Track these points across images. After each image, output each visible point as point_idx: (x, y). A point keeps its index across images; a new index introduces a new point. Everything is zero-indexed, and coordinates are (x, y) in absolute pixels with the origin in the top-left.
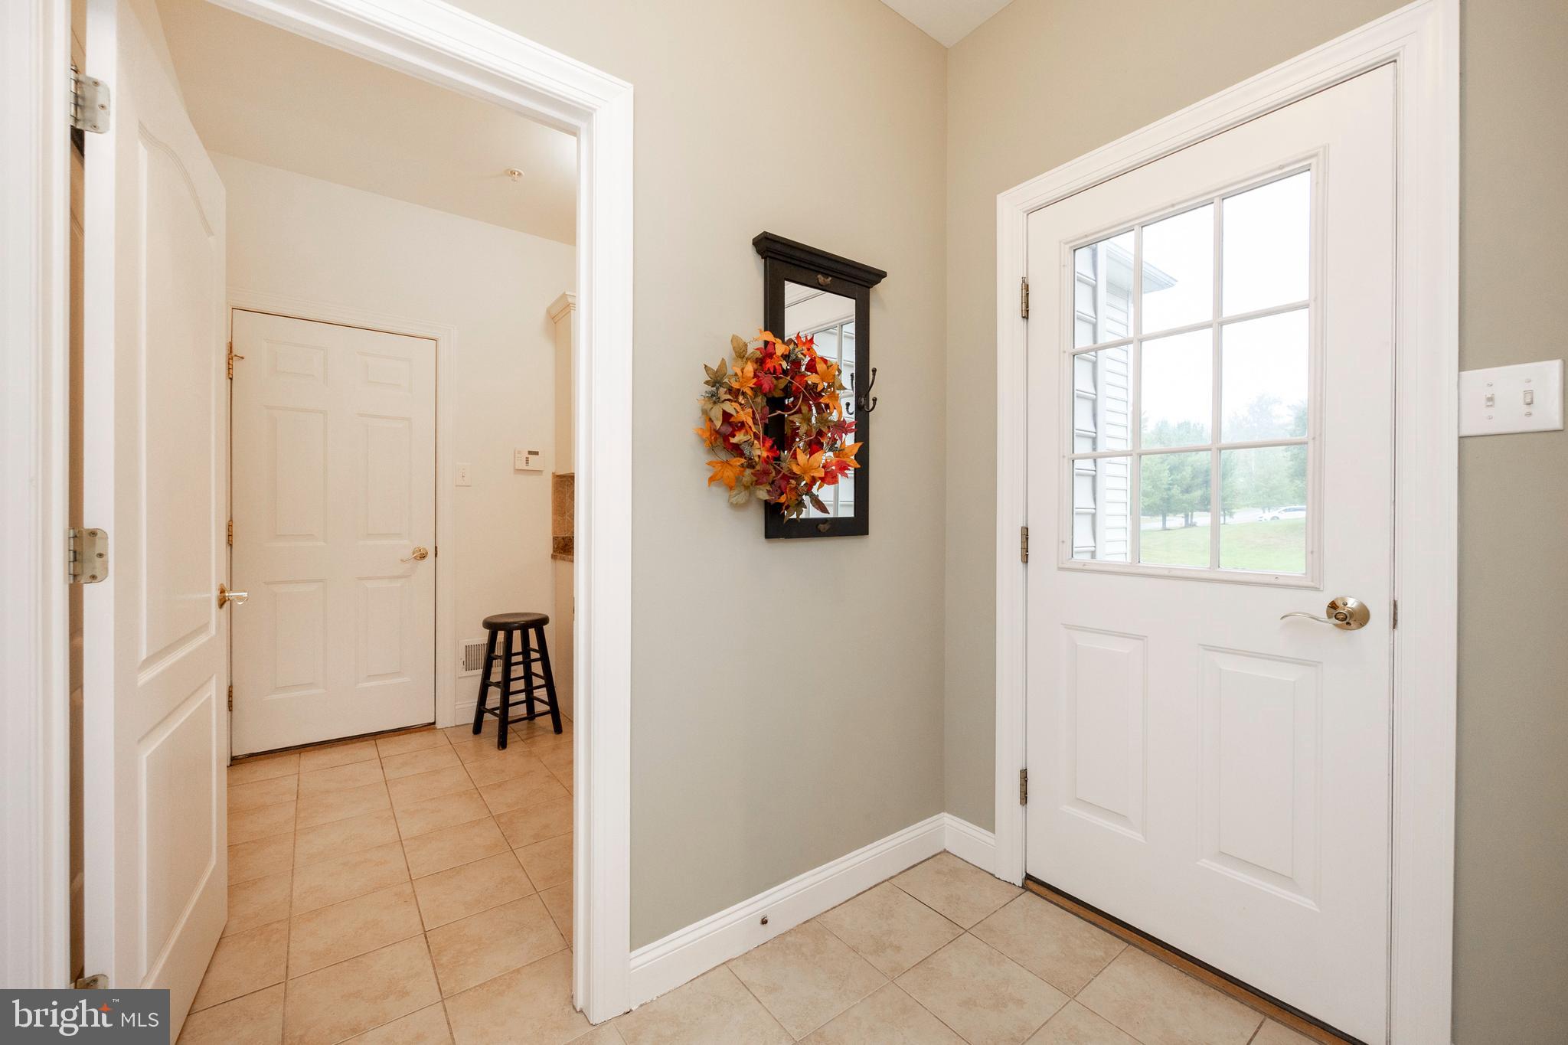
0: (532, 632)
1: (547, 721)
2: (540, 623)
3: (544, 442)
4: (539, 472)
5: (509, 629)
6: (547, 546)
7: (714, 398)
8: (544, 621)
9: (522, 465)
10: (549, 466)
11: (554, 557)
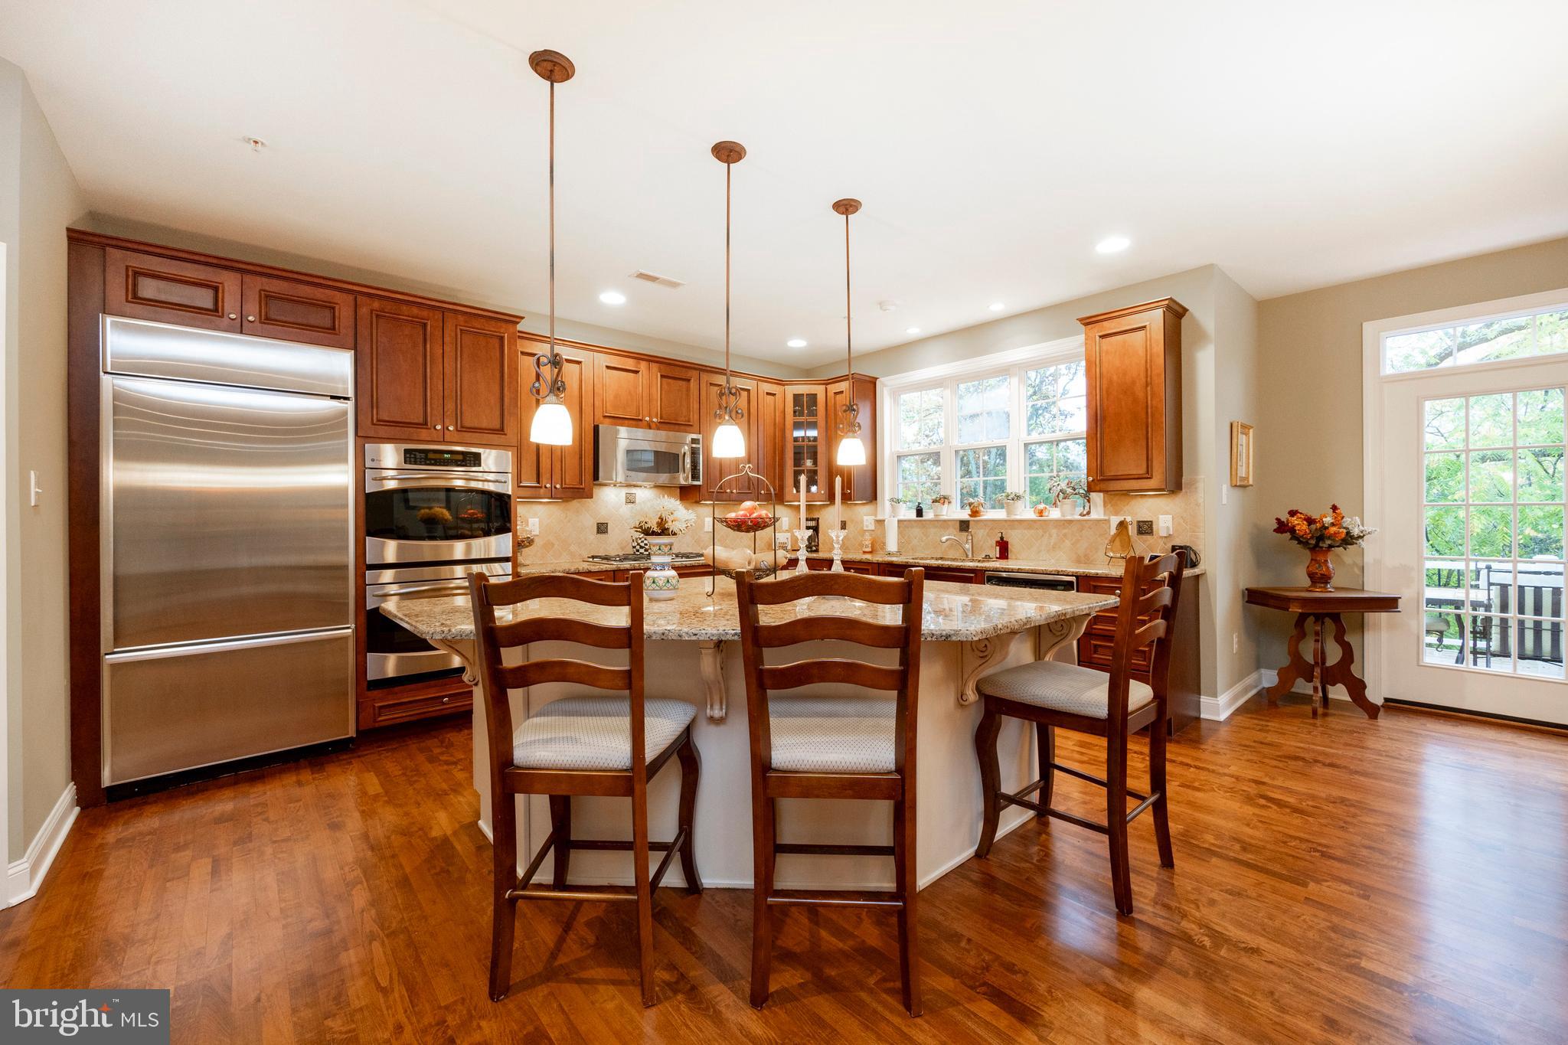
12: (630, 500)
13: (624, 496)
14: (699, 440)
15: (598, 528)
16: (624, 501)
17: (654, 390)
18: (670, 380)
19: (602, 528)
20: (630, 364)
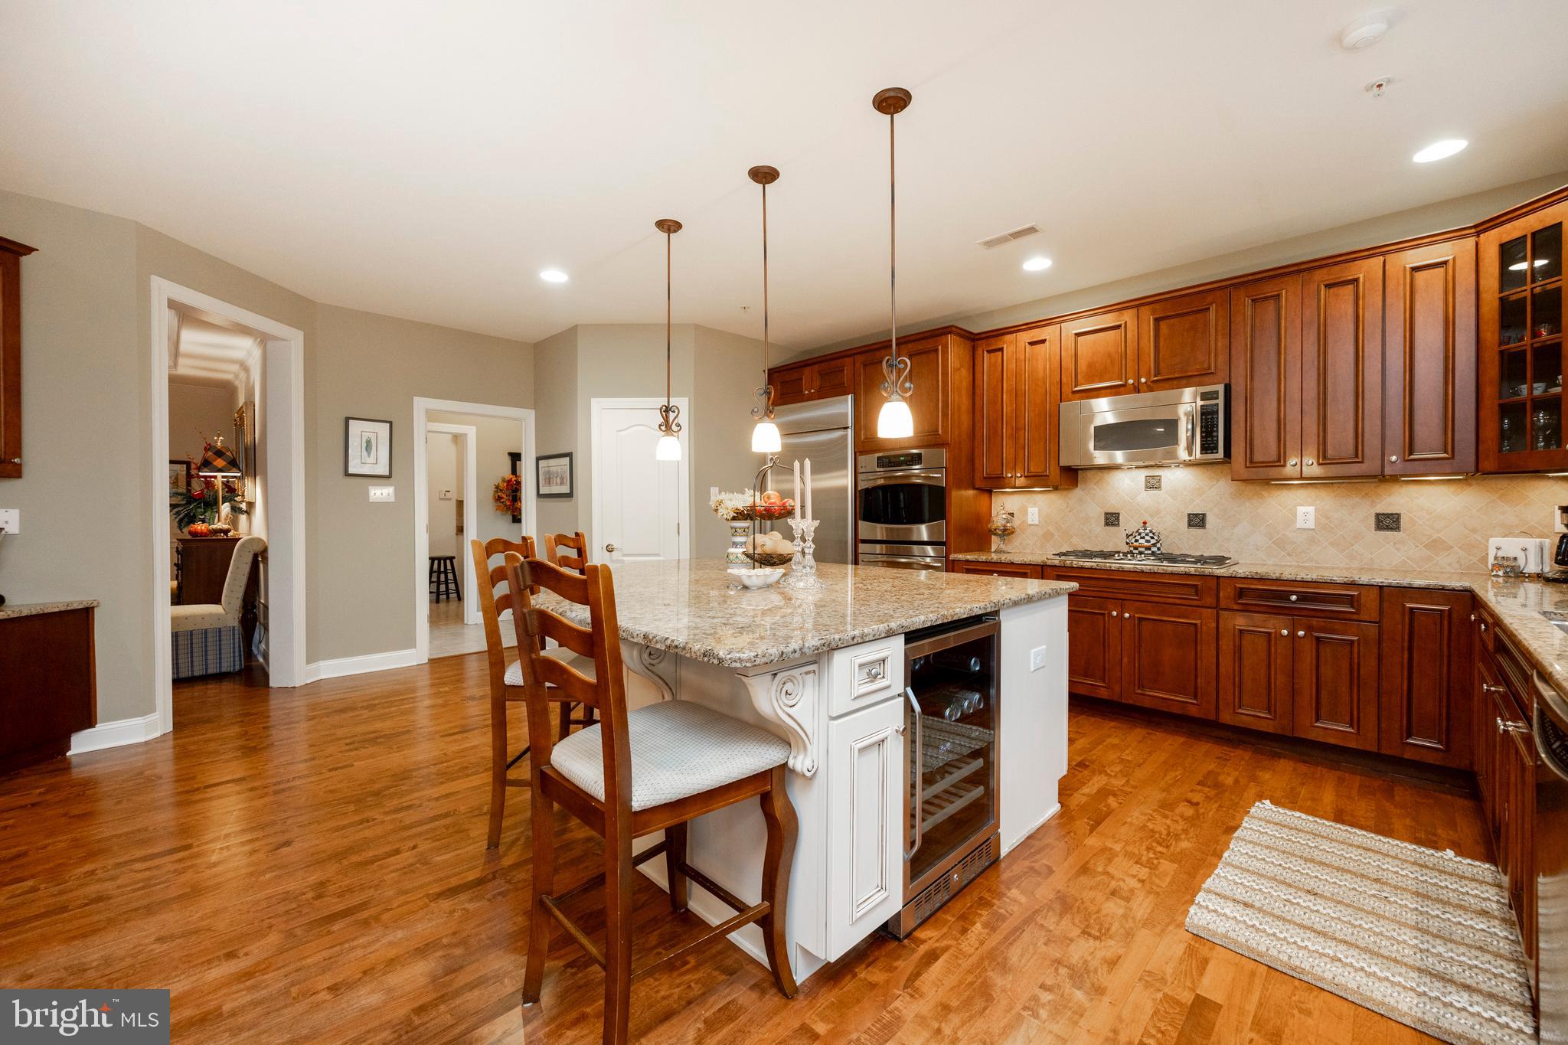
0: (448, 562)
1: (453, 596)
2: (451, 559)
3: (453, 488)
4: (450, 499)
5: (439, 559)
6: (454, 530)
7: (496, 492)
8: (454, 558)
9: (442, 496)
10: (454, 496)
11: (457, 534)
12: (1153, 484)
13: (1144, 479)
14: (1217, 392)
15: (1107, 519)
16: (1143, 484)
17: (1144, 342)
18: (1172, 321)
19: (1112, 519)
20: (1108, 320)
